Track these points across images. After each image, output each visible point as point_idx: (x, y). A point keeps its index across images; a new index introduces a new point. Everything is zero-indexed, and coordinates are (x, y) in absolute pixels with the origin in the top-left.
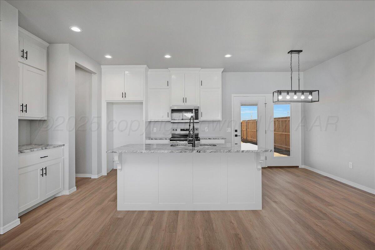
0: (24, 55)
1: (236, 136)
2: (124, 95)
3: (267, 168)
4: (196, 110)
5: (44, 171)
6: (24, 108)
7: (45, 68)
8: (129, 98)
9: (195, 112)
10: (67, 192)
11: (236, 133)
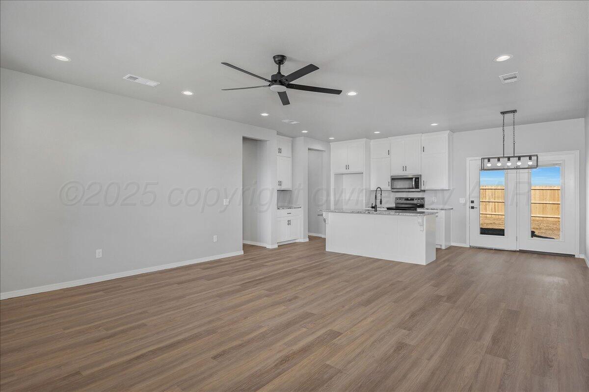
0: (280, 151)
1: (473, 208)
2: (347, 167)
3: (518, 251)
4: (416, 178)
5: (289, 223)
6: (280, 183)
7: (290, 156)
8: (351, 170)
9: (415, 180)
10: (302, 241)
11: (472, 205)
